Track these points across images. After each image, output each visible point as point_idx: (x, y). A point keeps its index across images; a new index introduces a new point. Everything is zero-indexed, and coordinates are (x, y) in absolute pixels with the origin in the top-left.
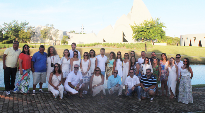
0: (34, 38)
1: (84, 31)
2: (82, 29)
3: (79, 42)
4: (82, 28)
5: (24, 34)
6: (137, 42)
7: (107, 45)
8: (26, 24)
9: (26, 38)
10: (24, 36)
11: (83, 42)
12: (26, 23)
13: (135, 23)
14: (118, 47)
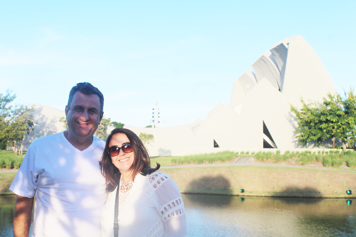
2: (156, 115)
4: (156, 111)
5: (8, 128)
7: (271, 158)
8: (7, 100)
12: (8, 97)
13: (302, 101)
14: (302, 164)
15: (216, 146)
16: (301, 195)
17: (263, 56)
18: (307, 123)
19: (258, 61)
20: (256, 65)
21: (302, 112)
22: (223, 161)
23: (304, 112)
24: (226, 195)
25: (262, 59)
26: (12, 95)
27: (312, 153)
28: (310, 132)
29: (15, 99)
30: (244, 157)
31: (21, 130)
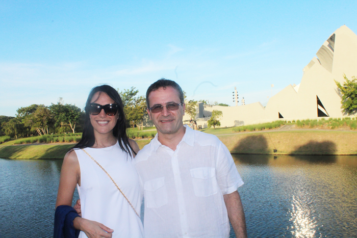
0: (145, 119)
1: (238, 100)
2: (235, 97)
3: (236, 121)
4: (235, 94)
5: (131, 112)
6: (347, 116)
7: (308, 124)
8: (132, 94)
9: (135, 119)
10: (131, 115)
11: (242, 122)
12: (133, 92)
13: (345, 78)
14: (332, 128)
15: (281, 116)
16: (321, 153)
17: (323, 46)
18: (350, 95)
19: (320, 50)
20: (319, 53)
21: (345, 87)
22: (270, 128)
23: (346, 86)
24: (262, 154)
25: (323, 48)
26: (135, 90)
27: (351, 119)
28: (353, 102)
29: (137, 93)
30: (289, 125)
31: (139, 113)
